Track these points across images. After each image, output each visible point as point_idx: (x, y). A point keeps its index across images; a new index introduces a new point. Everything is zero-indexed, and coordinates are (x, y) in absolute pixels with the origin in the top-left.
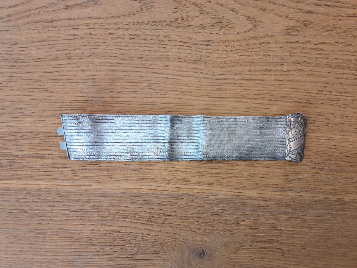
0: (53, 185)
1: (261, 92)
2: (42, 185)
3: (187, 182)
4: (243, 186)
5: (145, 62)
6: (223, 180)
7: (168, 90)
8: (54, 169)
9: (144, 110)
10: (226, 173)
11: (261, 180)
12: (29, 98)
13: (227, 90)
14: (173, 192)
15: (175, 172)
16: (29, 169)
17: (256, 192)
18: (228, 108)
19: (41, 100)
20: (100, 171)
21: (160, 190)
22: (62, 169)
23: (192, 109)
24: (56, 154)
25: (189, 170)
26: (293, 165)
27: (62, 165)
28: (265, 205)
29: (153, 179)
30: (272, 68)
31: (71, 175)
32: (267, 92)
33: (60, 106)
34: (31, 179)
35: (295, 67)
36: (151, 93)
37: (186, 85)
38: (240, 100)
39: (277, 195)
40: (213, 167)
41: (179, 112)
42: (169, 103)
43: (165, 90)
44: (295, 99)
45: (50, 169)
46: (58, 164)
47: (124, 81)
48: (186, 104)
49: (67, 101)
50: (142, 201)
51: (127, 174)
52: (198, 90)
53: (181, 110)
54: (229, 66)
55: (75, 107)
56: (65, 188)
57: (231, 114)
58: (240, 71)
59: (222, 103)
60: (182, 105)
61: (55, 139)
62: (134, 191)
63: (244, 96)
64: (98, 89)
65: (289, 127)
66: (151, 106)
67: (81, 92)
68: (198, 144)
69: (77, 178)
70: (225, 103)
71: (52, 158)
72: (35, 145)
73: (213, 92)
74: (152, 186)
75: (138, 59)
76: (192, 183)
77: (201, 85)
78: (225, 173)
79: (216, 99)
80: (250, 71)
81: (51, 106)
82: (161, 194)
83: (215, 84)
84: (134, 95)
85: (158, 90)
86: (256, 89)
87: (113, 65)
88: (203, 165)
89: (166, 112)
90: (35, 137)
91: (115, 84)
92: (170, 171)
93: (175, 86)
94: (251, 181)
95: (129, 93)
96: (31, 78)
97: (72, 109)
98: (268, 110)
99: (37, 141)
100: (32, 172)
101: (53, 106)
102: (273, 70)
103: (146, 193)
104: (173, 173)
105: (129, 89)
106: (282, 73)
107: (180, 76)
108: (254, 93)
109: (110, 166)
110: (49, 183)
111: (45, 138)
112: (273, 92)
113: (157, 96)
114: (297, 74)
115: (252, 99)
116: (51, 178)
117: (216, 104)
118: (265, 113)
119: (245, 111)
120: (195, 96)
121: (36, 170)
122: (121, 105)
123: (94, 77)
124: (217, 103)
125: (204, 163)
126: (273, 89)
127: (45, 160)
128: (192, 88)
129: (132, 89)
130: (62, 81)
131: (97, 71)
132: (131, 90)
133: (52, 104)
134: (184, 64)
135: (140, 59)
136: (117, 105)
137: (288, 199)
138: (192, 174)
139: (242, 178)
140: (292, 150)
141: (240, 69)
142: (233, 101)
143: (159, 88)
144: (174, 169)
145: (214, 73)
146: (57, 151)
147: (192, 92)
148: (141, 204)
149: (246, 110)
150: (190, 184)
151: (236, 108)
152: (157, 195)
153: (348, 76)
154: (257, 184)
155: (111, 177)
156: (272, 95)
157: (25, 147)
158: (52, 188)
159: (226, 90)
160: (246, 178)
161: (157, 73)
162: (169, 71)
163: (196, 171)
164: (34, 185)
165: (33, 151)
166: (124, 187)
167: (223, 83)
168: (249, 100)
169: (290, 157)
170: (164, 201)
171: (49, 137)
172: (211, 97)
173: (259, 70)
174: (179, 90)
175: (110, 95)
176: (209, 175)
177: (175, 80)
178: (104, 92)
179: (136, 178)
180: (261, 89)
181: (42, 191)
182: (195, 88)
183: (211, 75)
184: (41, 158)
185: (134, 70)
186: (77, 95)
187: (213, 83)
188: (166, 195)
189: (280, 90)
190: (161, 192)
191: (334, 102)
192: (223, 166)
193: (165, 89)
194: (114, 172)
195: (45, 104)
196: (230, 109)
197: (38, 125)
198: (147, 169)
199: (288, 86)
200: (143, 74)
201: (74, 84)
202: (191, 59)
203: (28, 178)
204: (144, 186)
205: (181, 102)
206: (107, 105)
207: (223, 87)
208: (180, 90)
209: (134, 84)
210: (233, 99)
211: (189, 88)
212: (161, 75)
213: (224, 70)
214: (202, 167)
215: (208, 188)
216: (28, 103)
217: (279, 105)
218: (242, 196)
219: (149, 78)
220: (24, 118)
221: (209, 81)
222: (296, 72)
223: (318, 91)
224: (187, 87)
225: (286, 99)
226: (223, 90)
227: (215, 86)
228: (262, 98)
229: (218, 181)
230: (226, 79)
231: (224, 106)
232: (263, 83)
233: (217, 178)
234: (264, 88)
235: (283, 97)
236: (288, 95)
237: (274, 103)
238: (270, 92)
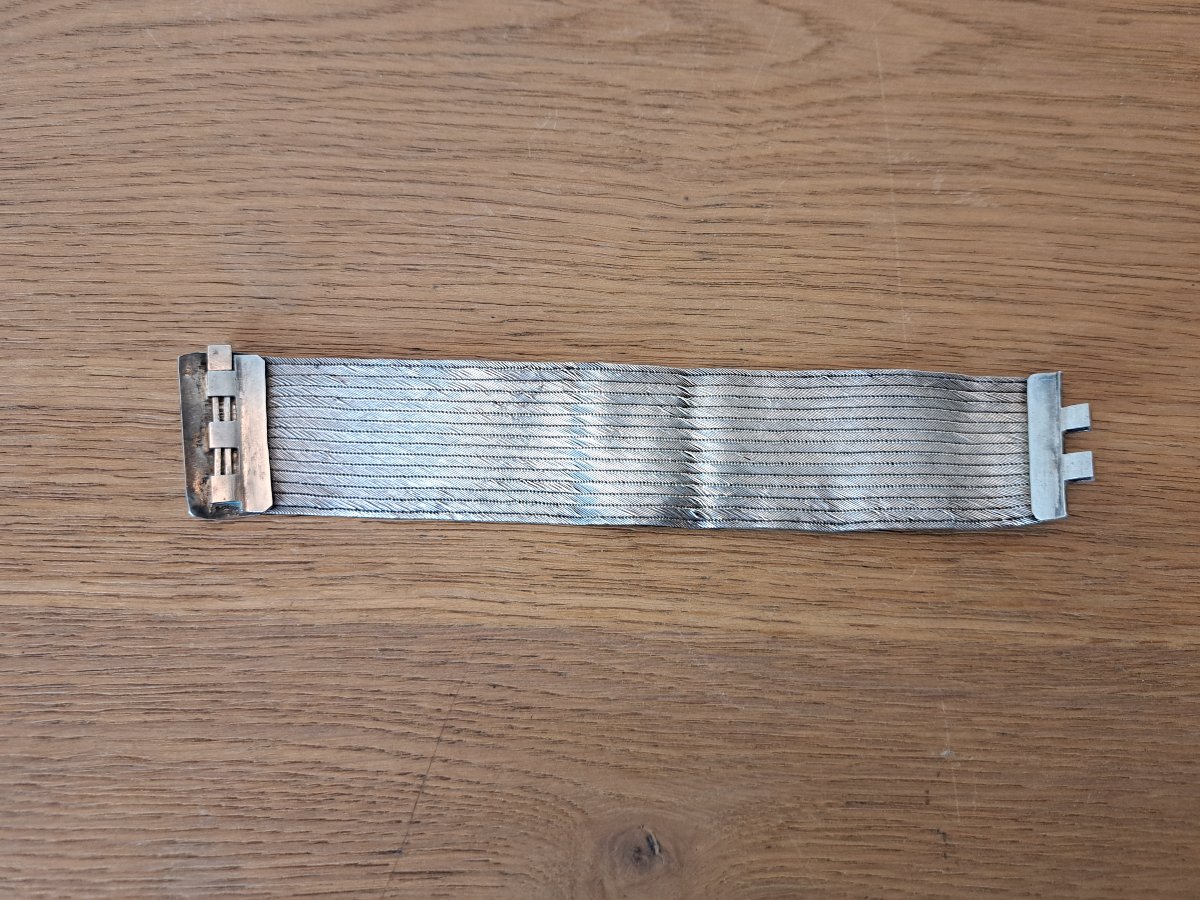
0: (101, 596)
1: (856, 264)
2: (59, 597)
3: (592, 585)
4: (795, 596)
5: (446, 164)
6: (722, 575)
7: (523, 260)
8: (107, 539)
9: (438, 327)
11: (861, 575)
12: (31, 288)
13: (735, 258)
14: (538, 621)
16: (17, 538)
17: (842, 620)
18: (737, 322)
19: (72, 296)
20: (274, 547)
21: (489, 615)
22: (137, 539)
24: (117, 485)
27: (138, 524)
28: (878, 667)
29: (467, 574)
30: (891, 182)
31: (166, 560)
32: (875, 264)
33: (137, 317)
34: (21, 574)
35: (973, 179)
36: (463, 269)
37: (591, 242)
38: (780, 292)
39: (920, 630)
41: (564, 337)
42: (528, 304)
43: (515, 260)
44: (976, 288)
45: (92, 538)
46: (124, 520)
47: (368, 228)
48: (590, 306)
49: (165, 300)
50: (423, 653)
51: (370, 557)
52: (629, 257)
53: (570, 329)
54: (742, 177)
55: (193, 318)
56: (145, 606)
57: (750, 340)
58: (778, 194)
59: (717, 304)
60: (575, 310)
61: (116, 432)
62: (394, 617)
63: (794, 280)
64: (274, 258)
66: (463, 312)
67: (216, 266)
69: (188, 569)
70: (725, 303)
71: (101, 498)
72: (45, 451)
73: (684, 264)
74: (462, 601)
75: (420, 154)
76: (609, 586)
77: (642, 241)
78: (727, 552)
79: (695, 291)
80: (813, 193)
81: (109, 316)
82: (495, 630)
83: (689, 239)
84: (404, 277)
85: (489, 258)
86: (834, 253)
87: (333, 173)
89: (515, 335)
90: (44, 423)
91: (337, 239)
93: (549, 246)
94: (825, 578)
95: (387, 268)
96: (41, 219)
97: (181, 324)
98: (882, 325)
99: (53, 438)
100: (29, 550)
101: (115, 316)
102: (897, 191)
103: (438, 626)
104: (538, 552)
105: (385, 255)
106: (929, 200)
107: (566, 210)
108: (830, 269)
109: (311, 526)
110: (86, 589)
111: (81, 428)
112: (898, 264)
113: (484, 281)
114: (980, 201)
115: (825, 288)
116: (96, 570)
117: (696, 306)
118: (870, 338)
119: (799, 332)
120: (621, 279)
121: (43, 541)
122: (353, 312)
123: (264, 216)
124: (698, 304)
126: (898, 256)
127: (76, 507)
128: (611, 252)
129: (398, 255)
130: (150, 229)
131: (275, 194)
132: (391, 259)
133: (113, 308)
134: (583, 169)
135: (427, 154)
136: (342, 311)
137: (961, 646)
138: (608, 555)
139: (790, 570)
141: (779, 185)
142: (756, 297)
143: (492, 253)
145: (687, 199)
146: (120, 473)
147: (608, 266)
148: (422, 665)
149: (803, 327)
150: (600, 592)
151: (767, 320)
152: (479, 633)
153: (1159, 211)
154: (845, 590)
155: (310, 565)
156: (894, 274)
157: (7, 459)
158: (98, 605)
159: (730, 258)
160: (806, 570)
161: (488, 202)
162: (528, 193)
164: (31, 596)
165: (36, 475)
166: (359, 605)
167: (719, 235)
168: (811, 294)
170: (503, 652)
171: (94, 425)
172: (679, 283)
173: (843, 191)
174: (561, 257)
175: (318, 276)
176: (673, 558)
177: (549, 225)
178: (295, 266)
179: (403, 569)
180: (853, 254)
181: (60, 618)
182: (620, 253)
183: (678, 207)
184: (61, 500)
185: (404, 192)
186: (202, 276)
187: (684, 233)
188: (512, 632)
189: (923, 257)
190: (496, 620)
191: (1114, 297)
193: (513, 254)
194: (325, 548)
195: (89, 308)
196: (744, 323)
197: (58, 381)
199: (949, 245)
200: (435, 206)
201: (193, 239)
202: (605, 153)
203: (10, 570)
204: (434, 601)
205: (571, 301)
206: (305, 310)
207: (721, 249)
208: (569, 258)
209: (403, 239)
210: (754, 291)
211: (600, 250)
212: (501, 207)
213: (722, 189)
215: (667, 605)
216: (26, 307)
217: (919, 310)
218: (794, 636)
219: (458, 219)
220: (8, 357)
221: (670, 226)
222: (978, 195)
223: (1056, 260)
224: (592, 250)
225: (945, 288)
226: (722, 258)
227: (689, 244)
228: (860, 285)
229: (703, 578)
230: (730, 220)
231: (724, 313)
232: (862, 235)
233: (700, 567)
234: (863, 250)
235: (934, 281)
236: (949, 276)
237: (902, 303)
238: (887, 264)
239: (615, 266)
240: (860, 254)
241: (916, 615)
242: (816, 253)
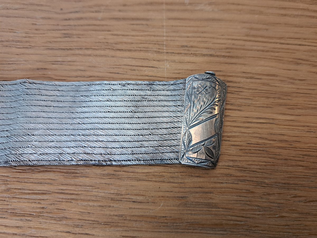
1: (143, 38)
4: (93, 219)
6: (53, 207)
11: (131, 206)
13: (80, 36)
18: (79, 68)
23: (14, 70)
26: (197, 175)
32: (153, 38)
37: (11, 31)
38: (102, 52)
40: (36, 181)
44: (204, 50)
48: (5, 61)
52: (29, 37)
57: (84, 77)
58: (107, 6)
59: (69, 59)
63: (110, 47)
65: (189, 98)
68: (9, 135)
70: (74, 58)
73: (55, 40)
77: (36, 30)
78: (58, 193)
79: (60, 53)
83: (60, 28)
86: (134, 33)
88: (18, 175)
94: (110, 209)
98: (154, 69)
106: (182, 8)
108: (129, 41)
112: (165, 38)
114: (208, 8)
118: (147, 76)
119: (110, 73)
120: (24, 48)
124: (60, 59)
125: (20, 171)
126: (165, 34)
128: (20, 35)
139: (91, 204)
140: (193, 143)
142: (90, 55)
145: (62, 9)
147: (18, 41)
149: (112, 70)
151: (94, 67)
153: (300, 13)
154: (122, 216)
156: (162, 43)
159: (79, 36)
160: (99, 204)
163: (3, 187)
167: (75, 26)
168: (119, 54)
169: (188, 158)
172: (52, 49)
176: (27, 196)
180: (142, 34)
182: (24, 35)
183: (56, 13)
187: (58, 25)
189: (178, 35)
191: (277, 54)
192: (56, 177)
196: (82, 68)
199: (192, 29)
207: (75, 32)
211: (15, 34)
214: (14, 180)
215: (20, 224)
217: (174, 61)
221: (51, 22)
222: (207, 5)
223: (247, 35)
224: (12, 34)
225: (188, 50)
226: (75, 36)
227: (60, 30)
228: (144, 49)
229: (43, 208)
230: (81, 19)
231: (72, 63)
232: (147, 25)
233: (42, 202)
234: (148, 31)
235: (183, 46)
236: (191, 44)
237: (165, 58)
238: (158, 38)
239: (21, 42)
240: (146, 33)
241: (161, 230)
242: (123, 33)
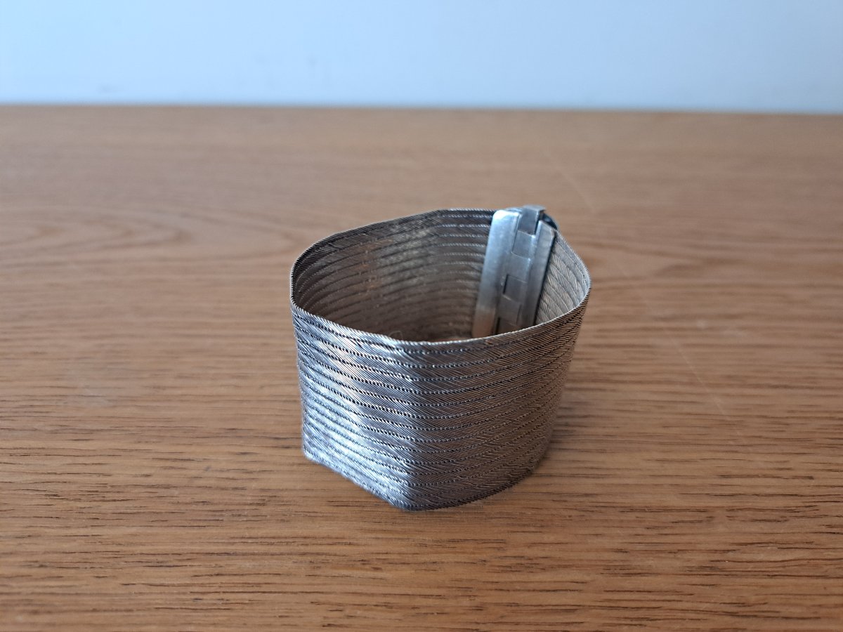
10: (611, 608)
15: (359, 613)
25: (430, 602)
30: (662, 325)
35: (728, 323)
92: (339, 608)
102: (670, 329)
106: (699, 333)
114: (741, 333)
126: (689, 363)
138: (444, 618)
144: (358, 600)
163: (466, 602)
192: (587, 578)
198: (227, 602)
199: (730, 356)
217: (728, 395)
222: (737, 330)
225: (742, 381)
232: (652, 352)
235: (729, 377)
236: (743, 373)
237: (708, 391)
238: (680, 368)
